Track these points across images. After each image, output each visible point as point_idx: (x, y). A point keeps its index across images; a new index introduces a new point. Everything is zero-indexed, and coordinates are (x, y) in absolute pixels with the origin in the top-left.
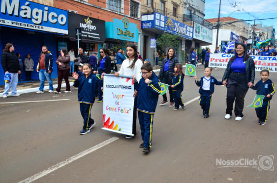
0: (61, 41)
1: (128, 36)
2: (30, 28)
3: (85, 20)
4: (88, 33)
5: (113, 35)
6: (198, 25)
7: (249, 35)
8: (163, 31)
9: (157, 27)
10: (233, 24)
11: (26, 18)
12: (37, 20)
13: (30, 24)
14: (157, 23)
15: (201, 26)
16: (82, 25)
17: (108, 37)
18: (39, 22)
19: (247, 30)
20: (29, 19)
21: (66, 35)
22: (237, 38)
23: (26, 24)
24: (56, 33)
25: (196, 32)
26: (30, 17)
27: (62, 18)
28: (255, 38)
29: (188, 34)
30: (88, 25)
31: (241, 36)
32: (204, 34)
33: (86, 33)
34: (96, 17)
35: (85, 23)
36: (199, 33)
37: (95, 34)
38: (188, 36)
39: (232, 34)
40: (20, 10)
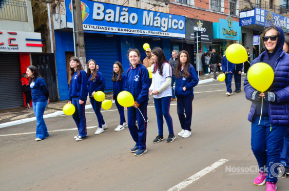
0: (175, 45)
1: (231, 36)
2: (160, 35)
3: (197, 23)
5: (219, 35)
8: (263, 26)
9: (257, 23)
11: (157, 27)
12: (164, 27)
13: (160, 32)
14: (258, 19)
16: (195, 28)
18: (165, 29)
20: (159, 27)
21: (184, 39)
23: (158, 32)
24: (175, 38)
27: (181, 24)
29: (288, 28)
30: (200, 28)
34: (205, 19)
35: (197, 26)
37: (205, 36)
38: (288, 30)
40: (154, 20)
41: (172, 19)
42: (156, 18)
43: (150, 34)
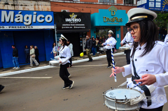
2: (23, 28)
3: (70, 15)
4: (74, 25)
9: (151, 9)
11: (20, 22)
12: (27, 22)
13: (22, 26)
16: (68, 20)
17: (95, 25)
18: (29, 23)
20: (21, 22)
21: (53, 29)
23: (20, 26)
24: (44, 29)
26: (22, 21)
27: (49, 17)
30: (74, 19)
33: (72, 25)
35: (70, 18)
40: (14, 17)
41: (37, 15)
42: (17, 15)
43: (11, 28)
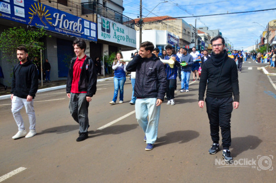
6: (106, 20)
7: (192, 38)
9: (4, 16)
10: (164, 21)
15: (112, 22)
19: (189, 33)
22: (176, 42)
25: (103, 30)
28: (199, 42)
29: (87, 32)
31: (180, 39)
32: (118, 33)
36: (109, 31)
38: (87, 36)
39: (169, 36)
